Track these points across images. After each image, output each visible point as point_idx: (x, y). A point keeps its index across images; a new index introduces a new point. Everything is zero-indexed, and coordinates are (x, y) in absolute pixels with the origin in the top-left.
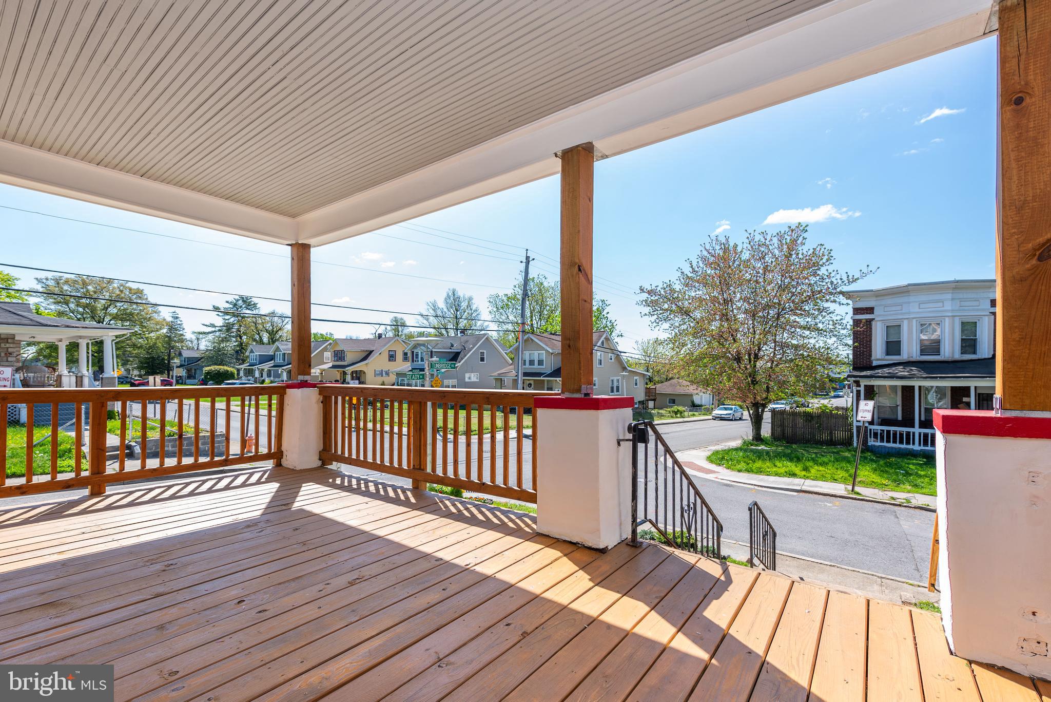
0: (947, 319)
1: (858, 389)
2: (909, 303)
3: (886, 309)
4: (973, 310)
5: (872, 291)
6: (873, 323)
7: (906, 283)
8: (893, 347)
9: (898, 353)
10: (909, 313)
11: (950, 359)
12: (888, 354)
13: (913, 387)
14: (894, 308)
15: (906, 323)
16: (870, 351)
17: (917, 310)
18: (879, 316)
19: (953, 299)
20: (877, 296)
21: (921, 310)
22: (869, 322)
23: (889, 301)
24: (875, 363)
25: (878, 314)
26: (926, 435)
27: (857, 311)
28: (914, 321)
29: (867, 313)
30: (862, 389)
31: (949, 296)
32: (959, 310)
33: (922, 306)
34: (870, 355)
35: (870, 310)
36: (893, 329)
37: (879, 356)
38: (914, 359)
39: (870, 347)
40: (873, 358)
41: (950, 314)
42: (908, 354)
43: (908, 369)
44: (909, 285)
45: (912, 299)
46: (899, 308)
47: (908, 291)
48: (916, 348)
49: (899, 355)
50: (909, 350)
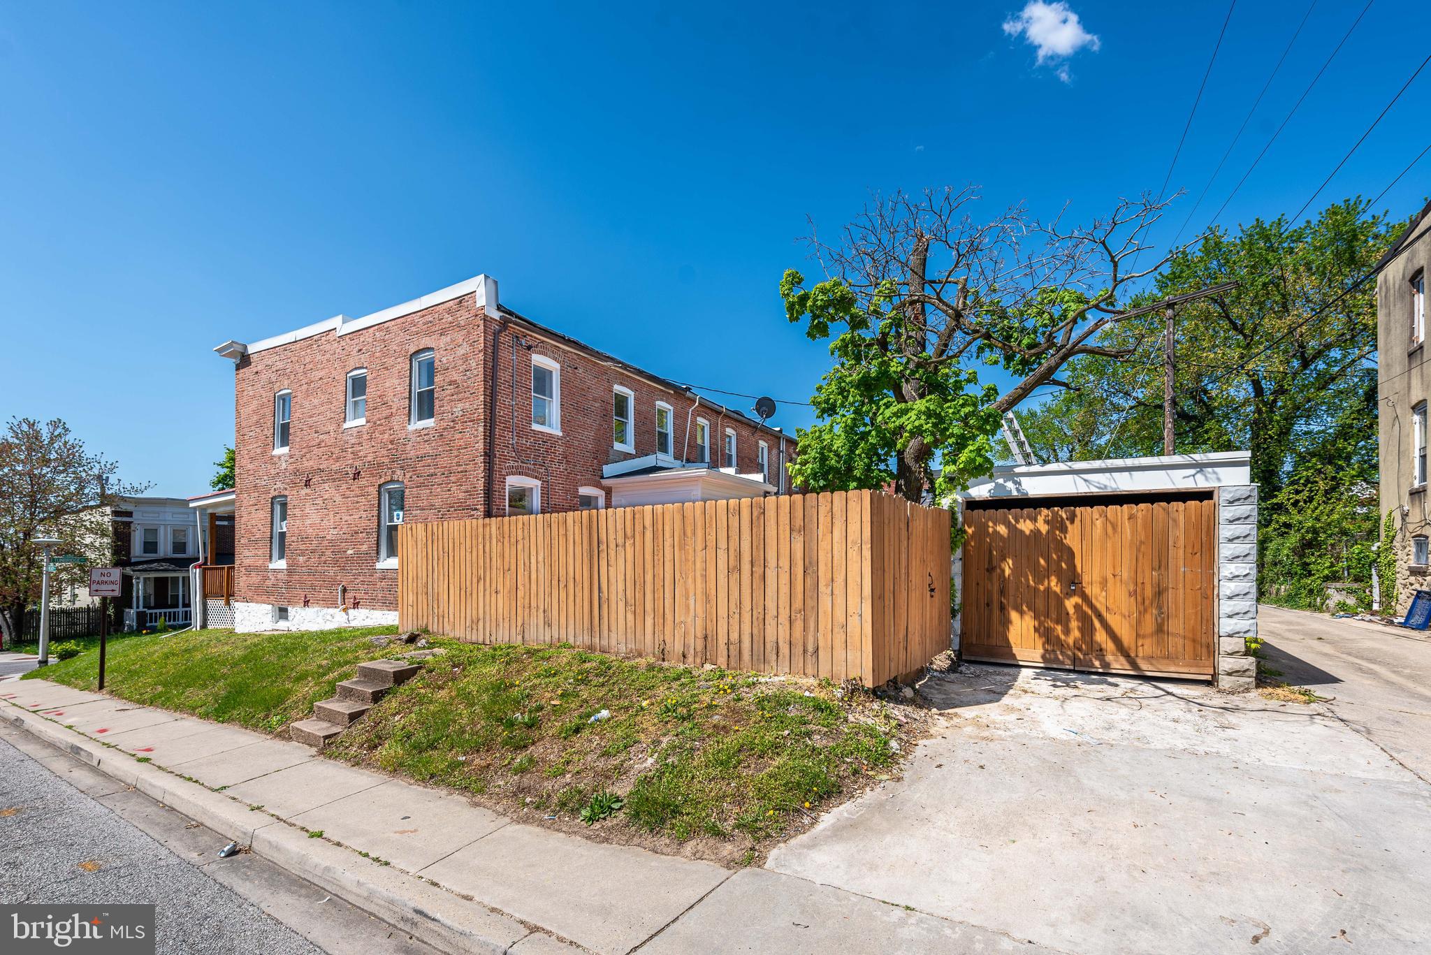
0: (190, 527)
1: (138, 581)
2: (165, 512)
3: (144, 515)
6: (132, 525)
7: (165, 496)
8: (150, 546)
9: (155, 551)
10: (165, 520)
12: (145, 552)
13: (178, 577)
14: (151, 515)
15: (162, 528)
16: (130, 549)
17: (170, 519)
18: (137, 520)
20: (136, 503)
21: (173, 519)
22: (128, 524)
23: (147, 509)
24: (133, 560)
25: (137, 518)
26: (186, 612)
27: (115, 513)
28: (169, 527)
29: (127, 517)
33: (174, 516)
34: (130, 553)
35: (130, 514)
36: (151, 532)
37: (137, 555)
38: (168, 557)
39: (130, 546)
40: (132, 555)
42: (165, 552)
43: (163, 564)
45: (167, 509)
46: (156, 515)
47: (165, 504)
48: (170, 548)
49: (156, 553)
50: (165, 548)
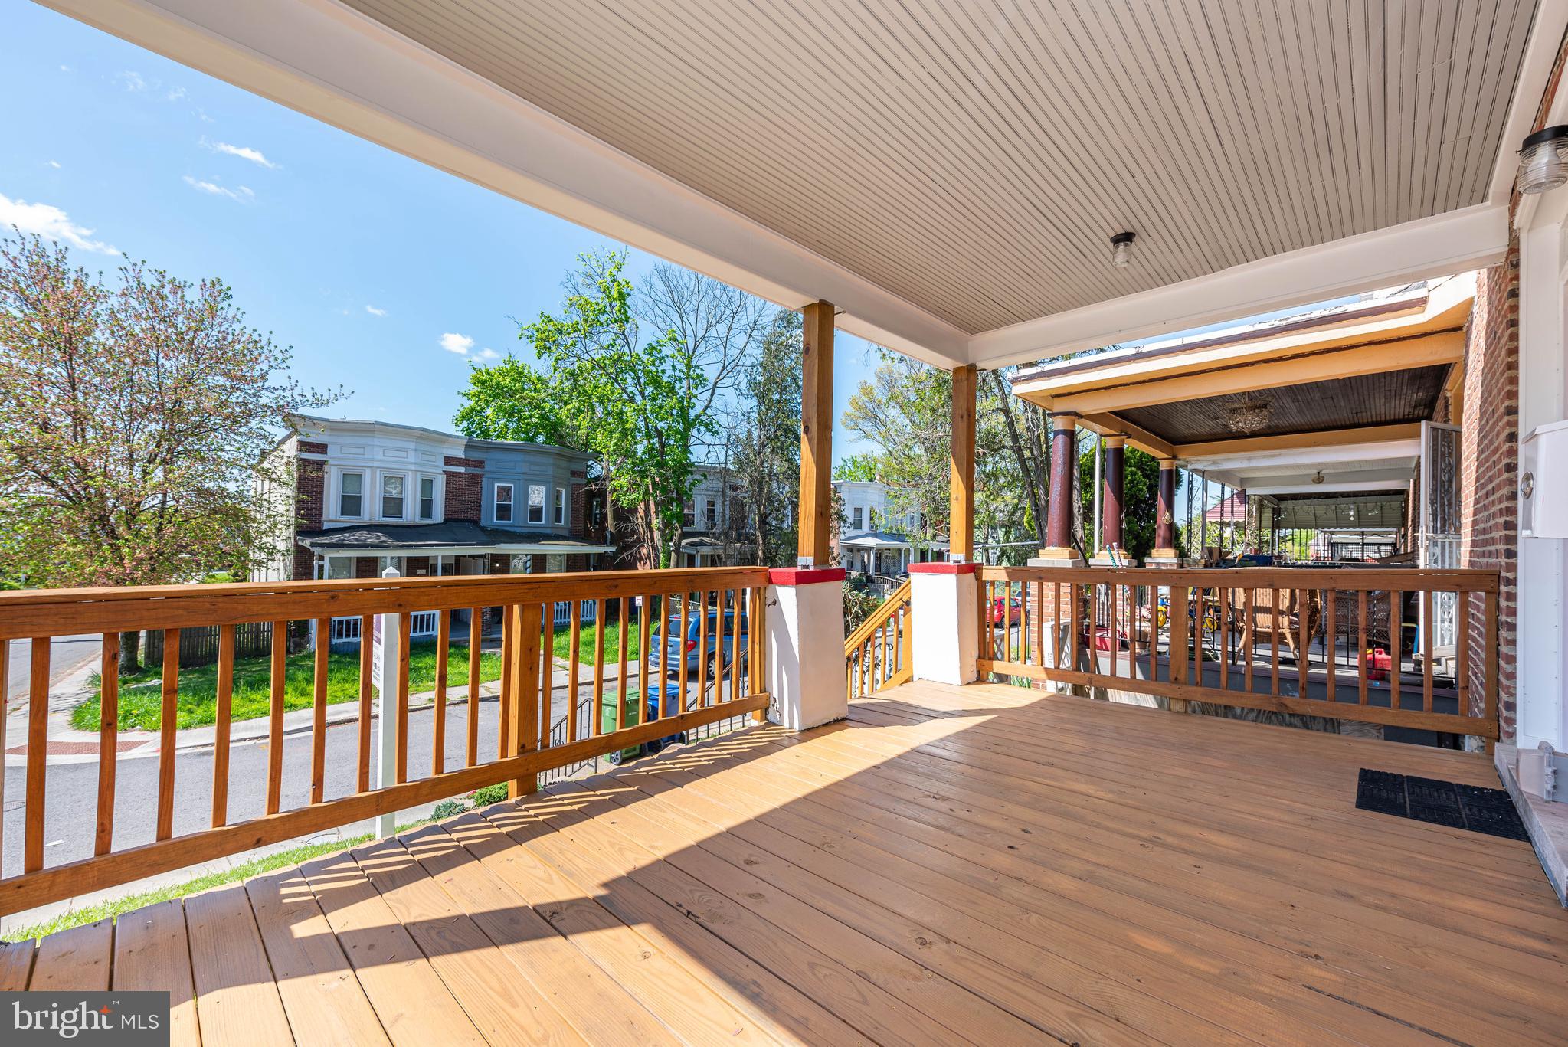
0: (410, 473)
1: (321, 563)
2: (373, 446)
3: (344, 450)
4: (431, 466)
5: (328, 421)
6: (326, 468)
7: (372, 420)
8: (351, 504)
9: (358, 512)
10: (372, 460)
11: (412, 523)
12: (343, 514)
14: (354, 451)
15: (368, 472)
16: (321, 507)
17: (381, 457)
18: (334, 458)
19: (416, 450)
20: (332, 430)
21: (386, 458)
22: (320, 465)
23: (348, 439)
24: (326, 526)
25: (332, 456)
27: (303, 446)
28: (378, 471)
29: (318, 452)
30: (326, 564)
31: (412, 446)
32: (420, 464)
33: (387, 453)
34: (321, 514)
35: (322, 448)
36: (352, 479)
37: (332, 516)
38: (376, 524)
39: (321, 502)
40: (324, 518)
41: (413, 468)
42: (370, 513)
43: (374, 534)
44: (377, 423)
45: (376, 441)
46: (360, 451)
47: (373, 431)
48: (378, 507)
49: (359, 514)
50: (372, 510)
